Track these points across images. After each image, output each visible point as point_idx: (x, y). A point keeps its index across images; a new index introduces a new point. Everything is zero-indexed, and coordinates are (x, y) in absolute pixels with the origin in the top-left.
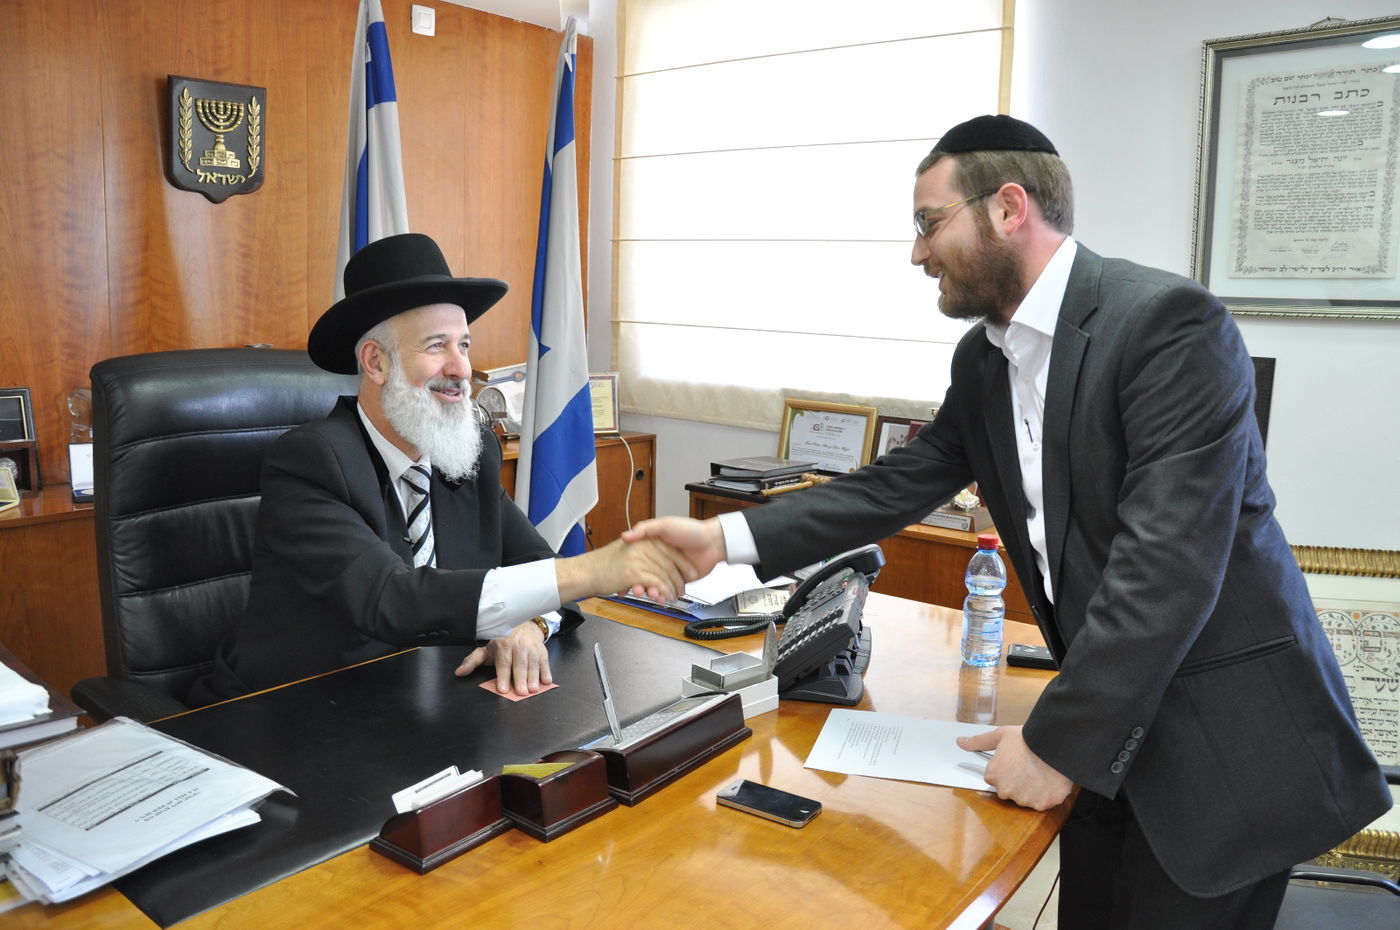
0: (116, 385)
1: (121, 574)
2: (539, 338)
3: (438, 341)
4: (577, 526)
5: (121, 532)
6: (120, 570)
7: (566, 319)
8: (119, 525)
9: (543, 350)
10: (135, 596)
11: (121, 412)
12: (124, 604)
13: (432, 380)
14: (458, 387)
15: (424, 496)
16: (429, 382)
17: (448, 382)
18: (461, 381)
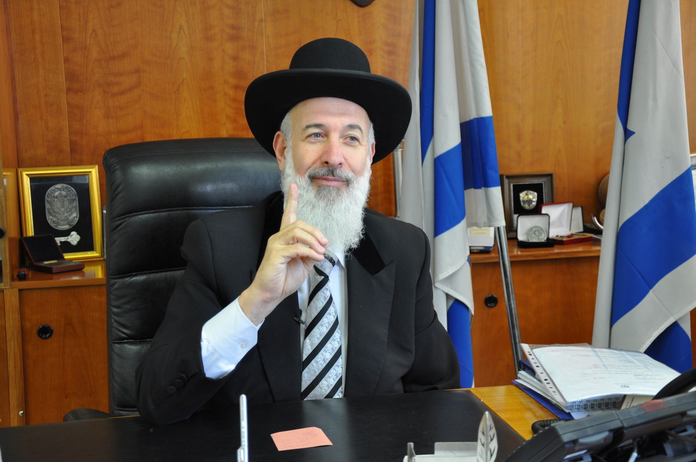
0: (117, 167)
1: (115, 325)
2: (625, 121)
3: (316, 130)
4: (675, 326)
5: (116, 289)
6: (116, 321)
7: (655, 99)
8: (114, 284)
9: (628, 134)
10: (126, 343)
11: (119, 190)
12: (116, 350)
13: (311, 168)
14: (333, 176)
15: (323, 277)
16: (309, 171)
17: (322, 170)
18: (336, 169)
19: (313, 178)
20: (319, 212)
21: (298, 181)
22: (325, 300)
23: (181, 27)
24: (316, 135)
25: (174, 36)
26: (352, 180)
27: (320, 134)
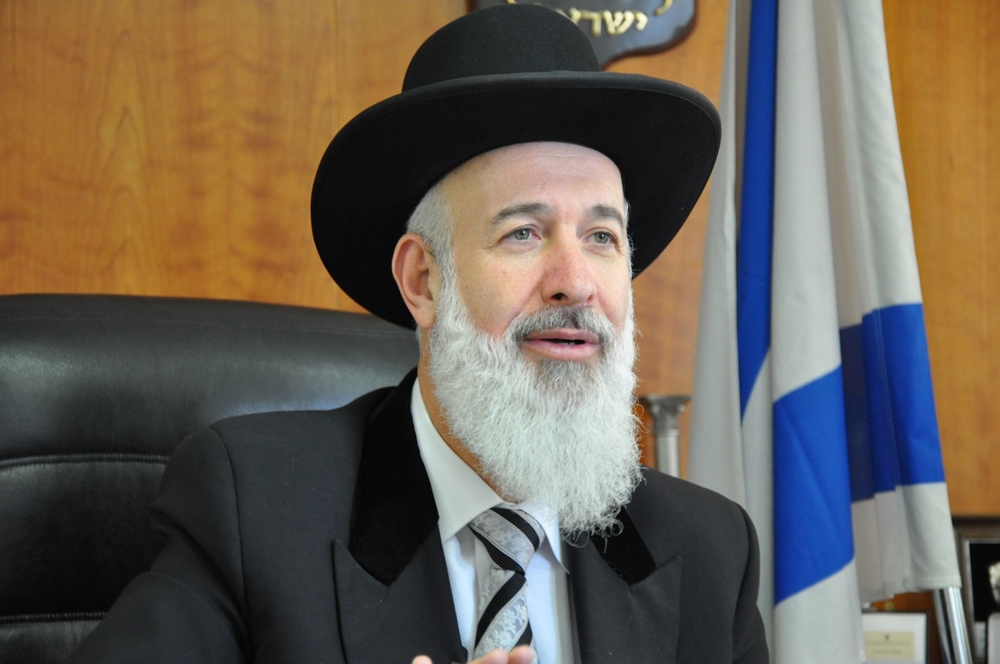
3: (526, 222)
13: (520, 316)
14: (576, 326)
15: (511, 574)
16: (515, 322)
17: (550, 314)
18: (581, 310)
19: (526, 339)
20: (546, 421)
21: (485, 349)
22: (518, 629)
23: (126, 111)
24: (520, 233)
25: (108, 132)
26: (611, 340)
27: (527, 230)
